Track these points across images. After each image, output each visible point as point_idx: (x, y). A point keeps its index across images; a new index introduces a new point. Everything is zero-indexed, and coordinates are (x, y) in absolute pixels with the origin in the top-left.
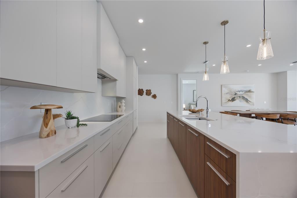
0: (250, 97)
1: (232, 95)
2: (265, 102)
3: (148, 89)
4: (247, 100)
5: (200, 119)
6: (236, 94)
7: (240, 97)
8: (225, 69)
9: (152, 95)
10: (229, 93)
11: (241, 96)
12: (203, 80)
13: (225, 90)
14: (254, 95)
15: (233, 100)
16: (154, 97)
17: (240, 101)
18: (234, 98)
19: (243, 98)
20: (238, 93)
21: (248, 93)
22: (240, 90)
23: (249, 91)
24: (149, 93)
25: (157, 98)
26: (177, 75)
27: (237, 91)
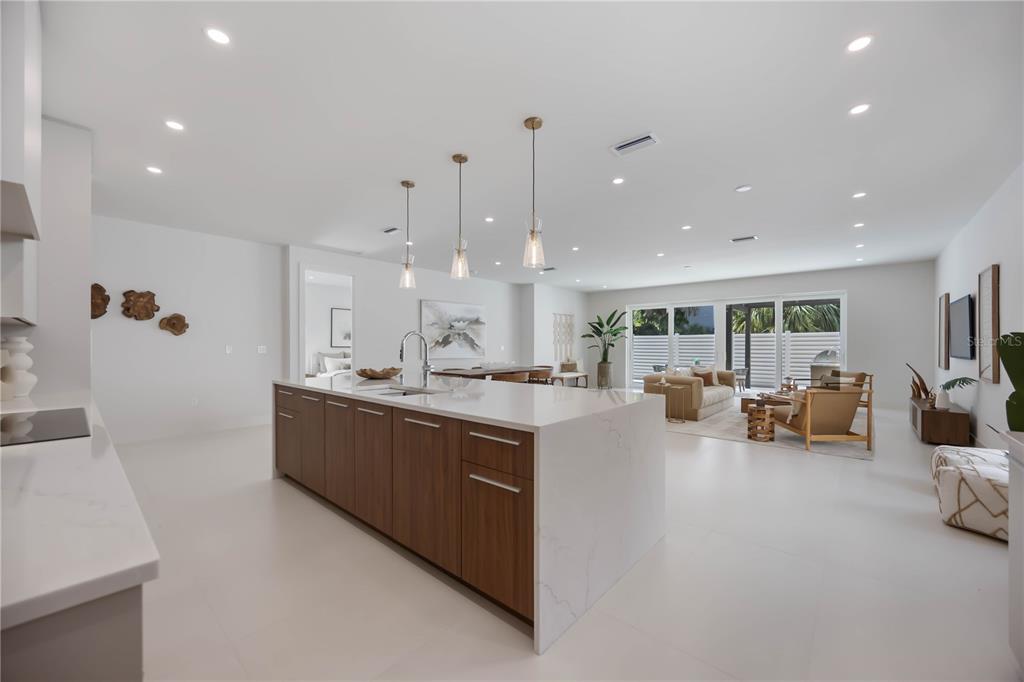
0: (478, 335)
1: (443, 329)
2: (503, 348)
3: (139, 289)
4: (472, 344)
5: (404, 394)
6: (451, 327)
7: (459, 334)
8: (460, 268)
9: (158, 316)
10: (436, 324)
11: (461, 332)
12: (401, 286)
13: (428, 316)
14: (484, 330)
15: (446, 342)
16: (175, 324)
17: (460, 345)
18: (449, 336)
19: (466, 336)
20: (456, 324)
21: (475, 327)
22: (459, 316)
23: (477, 321)
24: (139, 305)
25: (187, 330)
26: (284, 250)
27: (454, 318)
